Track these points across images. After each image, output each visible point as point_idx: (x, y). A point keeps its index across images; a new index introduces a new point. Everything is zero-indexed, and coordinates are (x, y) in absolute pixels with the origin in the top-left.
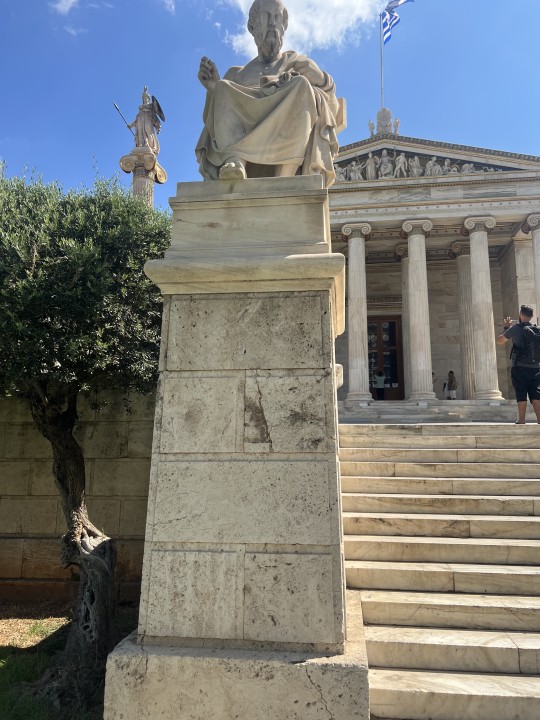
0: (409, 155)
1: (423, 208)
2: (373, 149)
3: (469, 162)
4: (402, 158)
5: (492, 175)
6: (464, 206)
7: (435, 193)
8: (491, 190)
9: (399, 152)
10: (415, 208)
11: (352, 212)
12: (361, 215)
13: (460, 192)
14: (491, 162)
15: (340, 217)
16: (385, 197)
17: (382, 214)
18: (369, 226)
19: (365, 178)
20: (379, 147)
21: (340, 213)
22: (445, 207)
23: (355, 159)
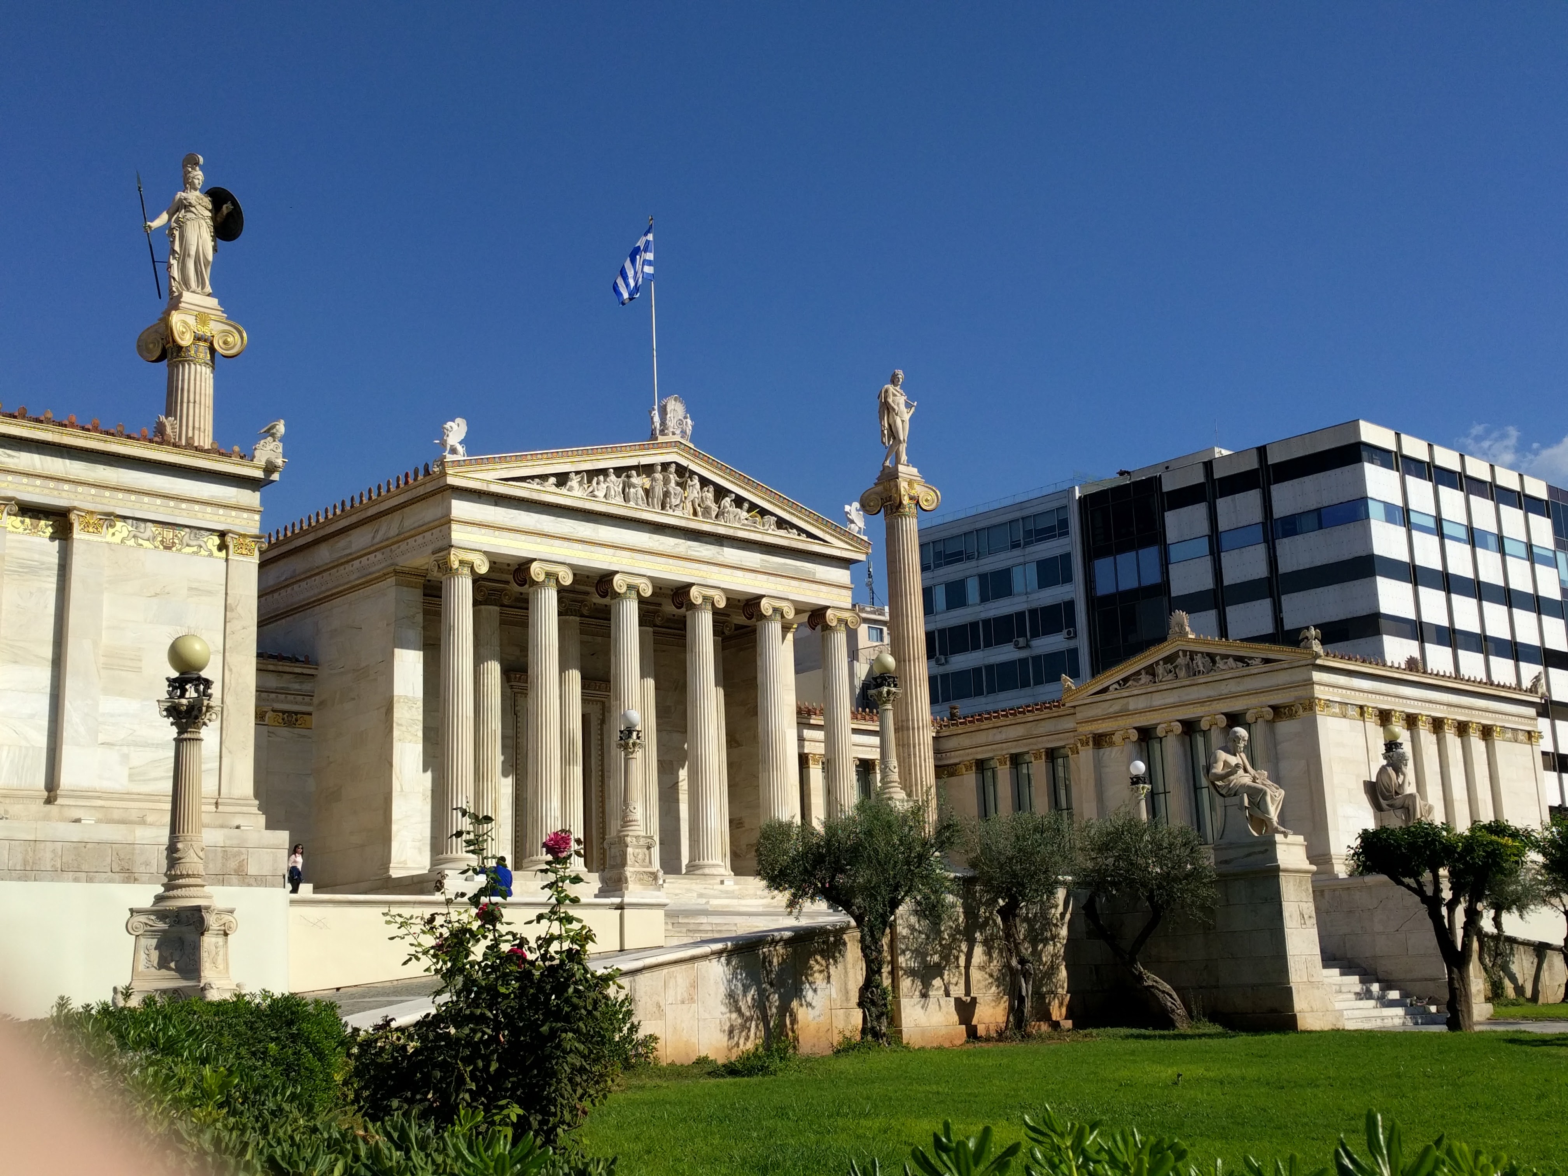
1: (715, 570)
3: (772, 514)
5: (797, 541)
6: (761, 578)
7: (730, 552)
8: (790, 561)
10: (706, 568)
11: (626, 554)
12: (637, 563)
13: (755, 556)
14: (796, 521)
15: (612, 559)
16: (667, 541)
17: (665, 567)
18: (649, 584)
19: (648, 504)
21: (610, 550)
22: (740, 574)
23: (636, 468)
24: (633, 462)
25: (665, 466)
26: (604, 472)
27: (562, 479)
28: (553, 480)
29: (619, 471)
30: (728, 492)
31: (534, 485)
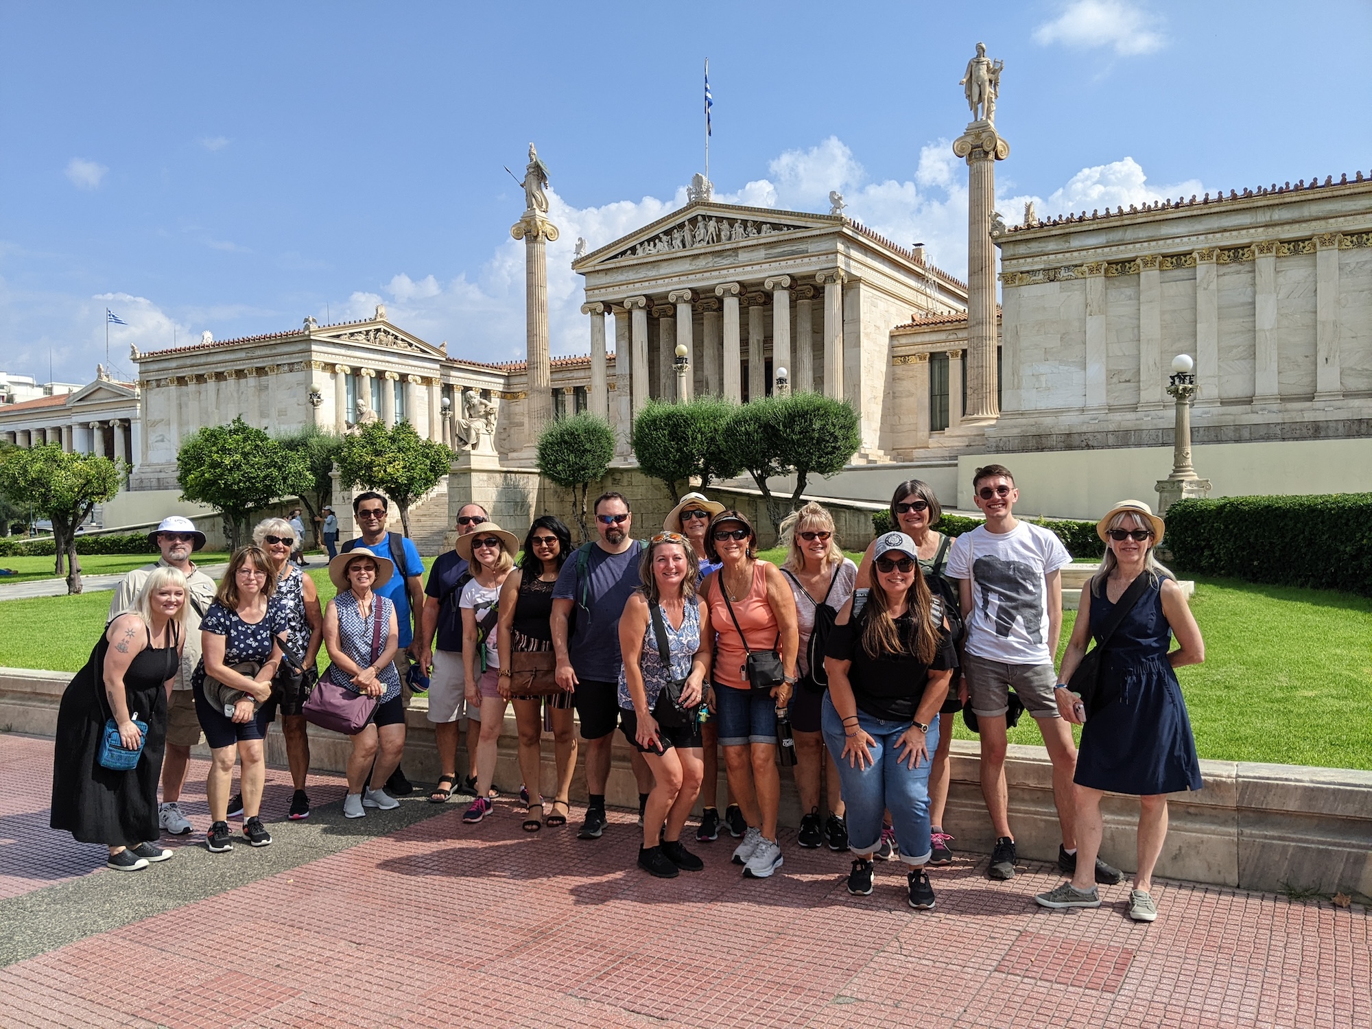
0: (720, 220)
1: (732, 271)
2: (689, 216)
3: (766, 223)
4: (712, 223)
5: (785, 235)
6: (766, 266)
7: (743, 257)
8: (787, 248)
9: (710, 218)
10: (725, 272)
11: (676, 279)
12: (683, 282)
13: (762, 253)
14: (783, 222)
15: (667, 285)
16: (701, 263)
17: (699, 280)
18: (689, 292)
19: (684, 246)
20: (694, 214)
21: (666, 280)
22: (749, 268)
23: (674, 228)
24: (673, 225)
25: (693, 221)
26: (657, 237)
27: (633, 250)
28: (629, 252)
29: (668, 233)
30: (735, 220)
31: (620, 259)
